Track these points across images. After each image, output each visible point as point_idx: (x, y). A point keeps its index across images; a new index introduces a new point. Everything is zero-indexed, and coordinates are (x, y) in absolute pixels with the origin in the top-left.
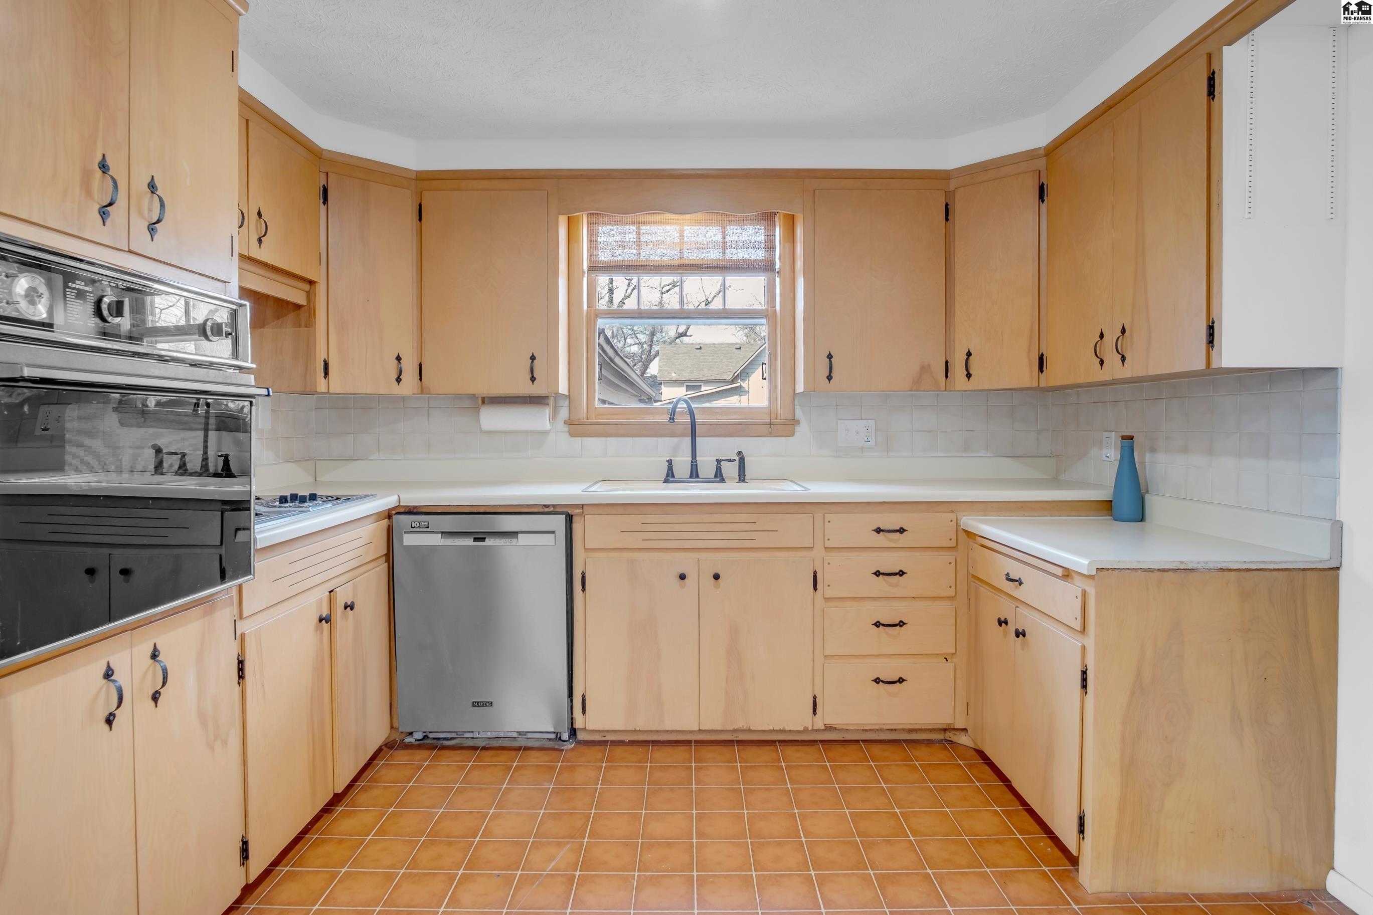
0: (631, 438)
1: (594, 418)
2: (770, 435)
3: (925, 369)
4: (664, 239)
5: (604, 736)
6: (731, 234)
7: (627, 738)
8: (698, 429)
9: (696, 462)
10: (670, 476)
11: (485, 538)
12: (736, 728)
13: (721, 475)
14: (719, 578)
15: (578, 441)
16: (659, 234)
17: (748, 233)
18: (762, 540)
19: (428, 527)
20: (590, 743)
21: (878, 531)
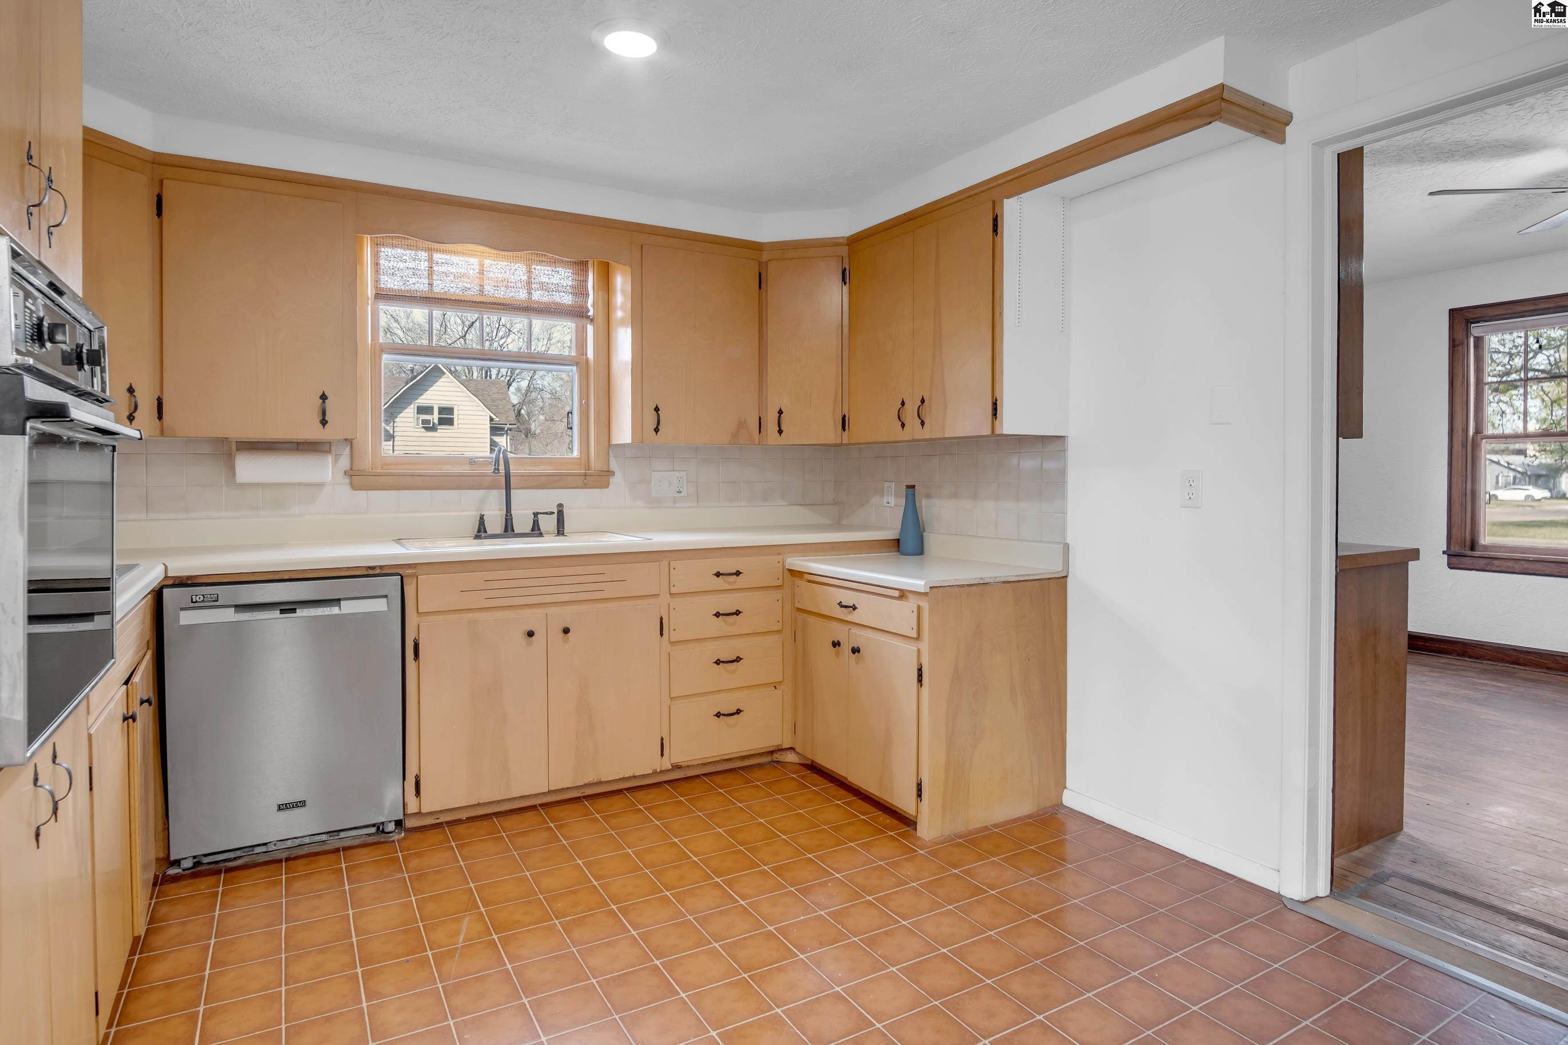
0: (429, 491)
1: (380, 469)
2: (585, 486)
3: (741, 425)
4: (466, 271)
5: (438, 819)
6: (542, 275)
7: (463, 815)
8: (513, 480)
9: (511, 515)
10: (481, 531)
11: (295, 609)
12: (587, 782)
13: (539, 529)
14: (569, 631)
15: (362, 494)
16: (461, 266)
17: (560, 276)
18: (611, 590)
19: (217, 601)
20: (422, 828)
21: (718, 575)
